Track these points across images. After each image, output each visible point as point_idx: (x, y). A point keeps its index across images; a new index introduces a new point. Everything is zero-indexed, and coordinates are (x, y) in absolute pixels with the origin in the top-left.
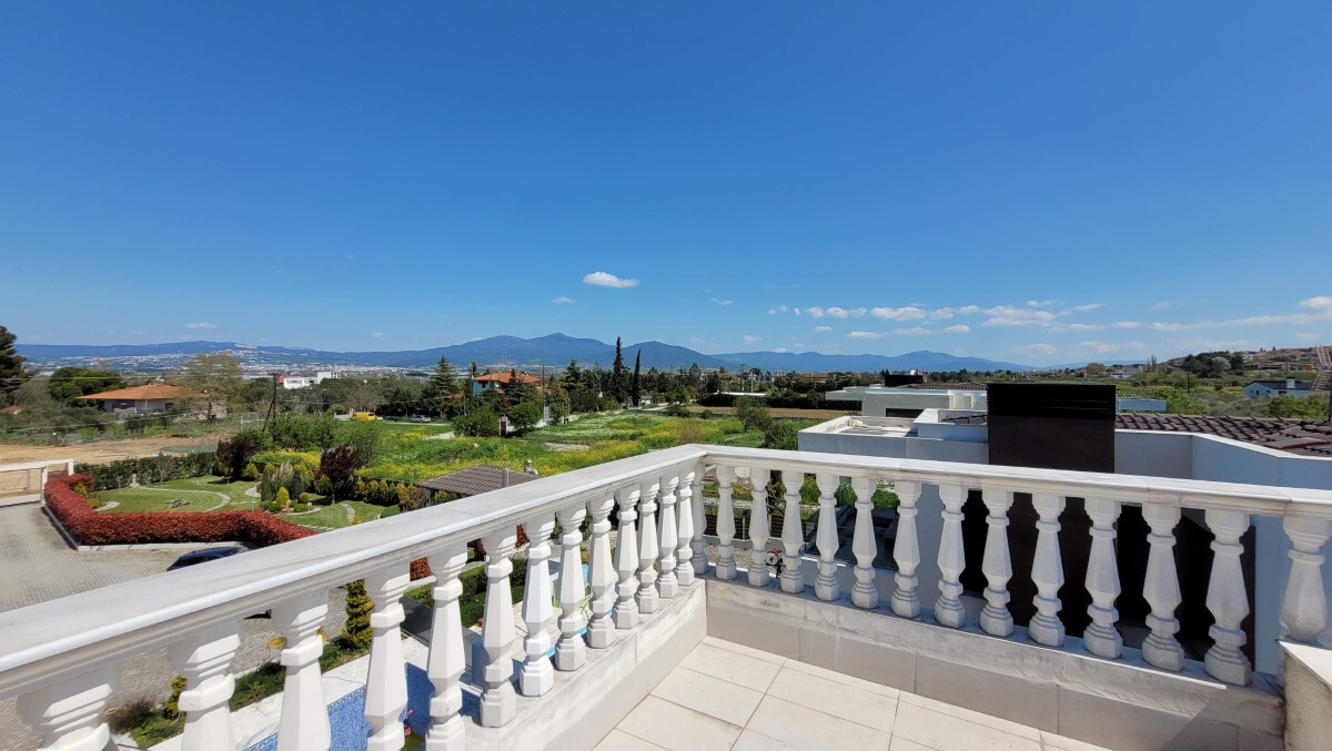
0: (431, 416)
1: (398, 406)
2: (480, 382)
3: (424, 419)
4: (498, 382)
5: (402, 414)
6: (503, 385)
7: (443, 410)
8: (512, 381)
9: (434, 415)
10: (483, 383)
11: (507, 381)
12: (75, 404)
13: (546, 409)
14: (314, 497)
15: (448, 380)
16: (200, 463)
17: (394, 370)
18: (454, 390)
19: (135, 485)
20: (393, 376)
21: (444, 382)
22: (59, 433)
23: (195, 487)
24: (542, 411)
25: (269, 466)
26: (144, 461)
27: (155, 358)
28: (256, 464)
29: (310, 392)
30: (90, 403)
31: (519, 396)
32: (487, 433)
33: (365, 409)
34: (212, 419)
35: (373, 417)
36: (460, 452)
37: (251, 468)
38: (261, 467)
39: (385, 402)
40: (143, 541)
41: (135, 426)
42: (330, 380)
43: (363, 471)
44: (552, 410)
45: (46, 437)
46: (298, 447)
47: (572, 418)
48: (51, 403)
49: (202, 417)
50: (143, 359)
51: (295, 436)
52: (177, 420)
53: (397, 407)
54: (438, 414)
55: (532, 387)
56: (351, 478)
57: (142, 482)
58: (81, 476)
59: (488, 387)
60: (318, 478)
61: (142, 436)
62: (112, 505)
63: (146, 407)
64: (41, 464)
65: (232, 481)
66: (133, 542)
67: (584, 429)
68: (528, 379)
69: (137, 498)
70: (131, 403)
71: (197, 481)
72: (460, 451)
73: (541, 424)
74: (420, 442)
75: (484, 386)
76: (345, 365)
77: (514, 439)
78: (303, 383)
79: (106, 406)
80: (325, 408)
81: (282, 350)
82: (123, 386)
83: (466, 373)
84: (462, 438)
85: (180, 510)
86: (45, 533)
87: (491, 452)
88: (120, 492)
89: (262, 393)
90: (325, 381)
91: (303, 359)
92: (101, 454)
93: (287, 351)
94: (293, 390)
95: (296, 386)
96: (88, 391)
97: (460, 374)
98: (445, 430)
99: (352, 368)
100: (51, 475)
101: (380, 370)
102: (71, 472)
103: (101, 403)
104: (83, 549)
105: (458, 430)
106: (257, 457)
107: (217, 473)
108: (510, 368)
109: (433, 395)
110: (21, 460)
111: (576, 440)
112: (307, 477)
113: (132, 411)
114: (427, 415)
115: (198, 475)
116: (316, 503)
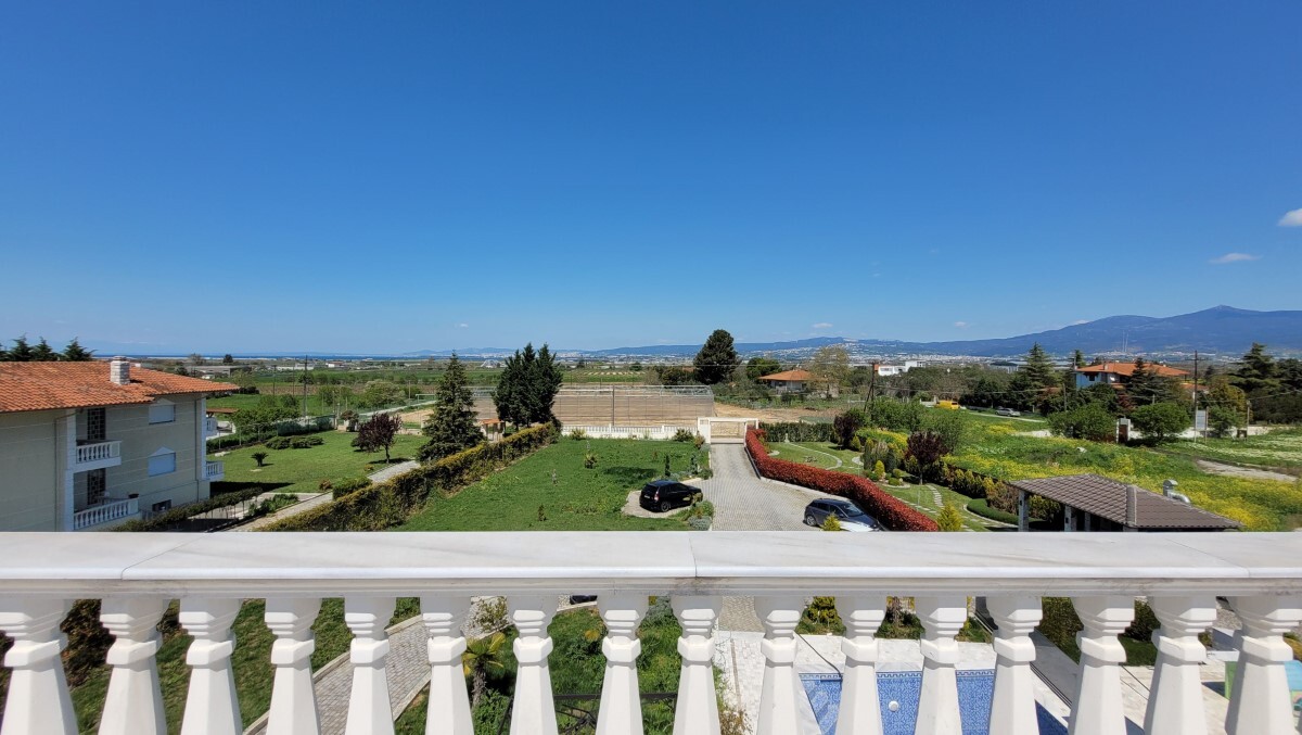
0: (1021, 410)
1: (983, 397)
2: (1087, 374)
3: (1011, 412)
4: (1115, 374)
5: (987, 405)
6: (1122, 378)
7: (1035, 404)
8: (1138, 374)
9: (1024, 409)
10: (1092, 375)
11: (1128, 373)
12: (758, 382)
13: (1201, 415)
14: (904, 474)
15: (1042, 370)
16: (822, 432)
17: (978, 359)
18: (1049, 382)
19: (787, 441)
20: (976, 365)
21: (1037, 372)
22: (750, 402)
23: (820, 449)
24: (1192, 417)
25: (869, 440)
26: (792, 425)
27: (796, 351)
28: (860, 438)
29: (900, 379)
30: (764, 381)
31: (1150, 394)
32: (1097, 437)
33: (948, 397)
34: (829, 397)
35: (957, 406)
36: (1057, 455)
37: (856, 440)
38: (863, 440)
39: (968, 392)
40: (792, 482)
41: (786, 399)
42: (916, 369)
43: (948, 458)
44: (1212, 416)
45: (744, 402)
46: (890, 428)
47: (1252, 430)
48: (747, 380)
49: (823, 396)
50: (789, 351)
51: (888, 417)
52: (809, 396)
53: (981, 397)
54: (1029, 408)
55: (1172, 382)
56: (937, 463)
57: (790, 439)
58: (762, 431)
59: (1098, 380)
60: (907, 457)
61: (790, 407)
62: (776, 453)
63: (791, 386)
64: (744, 420)
65: (843, 449)
66: (787, 482)
67: (1282, 449)
68: (1164, 371)
69: (788, 450)
70: (784, 383)
71: (821, 445)
72: (1060, 454)
73: (1189, 433)
74: (1009, 438)
75: (1092, 379)
76: (929, 354)
77: (1144, 449)
78: (894, 371)
79: (773, 384)
80: (912, 394)
81: (876, 342)
82: (780, 371)
83: (1067, 363)
84: (1062, 439)
85: (813, 465)
86: (746, 464)
87: (1105, 462)
88: (779, 444)
89: (861, 379)
90: (911, 369)
91: (894, 349)
92: (772, 417)
93: (880, 343)
94: (886, 377)
95: (888, 373)
96: (764, 374)
97: (1059, 364)
98: (1039, 427)
99: (936, 358)
100: (749, 428)
101: (963, 359)
102: (757, 427)
103: (770, 381)
104: (763, 479)
105: (1056, 429)
106: (861, 432)
107: (833, 441)
108: (1134, 357)
109: (1023, 387)
110: (735, 416)
111: (1263, 464)
112: (899, 455)
113: (784, 389)
114: (1015, 409)
115: (822, 440)
116: (906, 480)
